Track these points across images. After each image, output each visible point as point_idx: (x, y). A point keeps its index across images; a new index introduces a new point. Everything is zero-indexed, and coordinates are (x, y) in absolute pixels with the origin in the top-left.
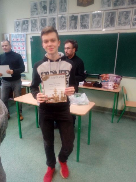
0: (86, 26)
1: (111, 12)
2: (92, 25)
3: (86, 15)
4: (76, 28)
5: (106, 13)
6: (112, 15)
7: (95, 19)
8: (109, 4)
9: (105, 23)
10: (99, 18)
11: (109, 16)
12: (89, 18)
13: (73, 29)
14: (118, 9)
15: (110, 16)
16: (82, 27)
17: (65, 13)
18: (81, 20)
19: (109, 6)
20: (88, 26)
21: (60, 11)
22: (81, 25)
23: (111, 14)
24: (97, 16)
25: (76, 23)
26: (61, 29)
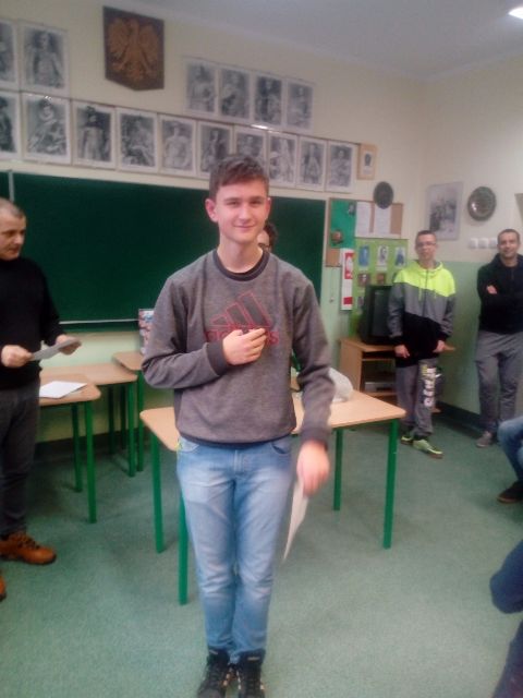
0: (145, 155)
1: (216, 129)
2: (164, 159)
3: (140, 118)
4: (105, 157)
5: (204, 128)
6: (220, 137)
7: (170, 139)
8: (208, 103)
9: (202, 157)
10: (183, 139)
11: (212, 138)
12: (152, 132)
13: (94, 158)
14: (232, 124)
15: (215, 140)
16: (130, 158)
17: (55, 91)
18: (123, 134)
19: (210, 108)
20: (152, 158)
21: (32, 80)
22: (124, 149)
23: (216, 134)
24: (177, 131)
25: (105, 139)
26: (39, 151)
